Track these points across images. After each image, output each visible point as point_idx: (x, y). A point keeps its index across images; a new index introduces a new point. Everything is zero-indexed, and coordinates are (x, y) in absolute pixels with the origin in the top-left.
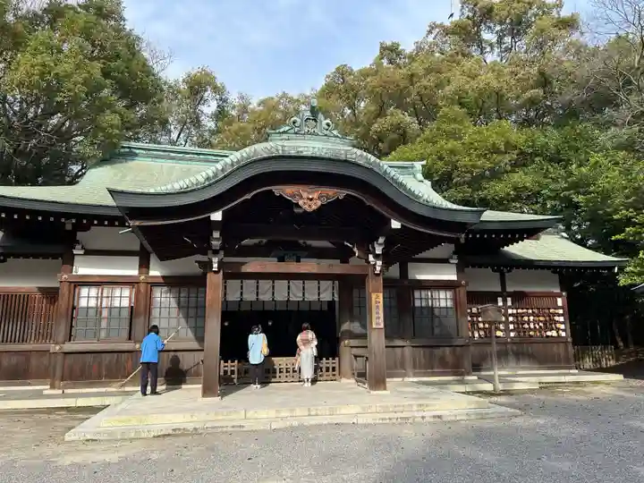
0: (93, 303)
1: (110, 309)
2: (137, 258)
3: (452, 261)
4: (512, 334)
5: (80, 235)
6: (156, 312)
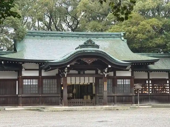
0: (27, 84)
1: (33, 85)
2: (38, 71)
3: (130, 70)
4: (150, 92)
5: (23, 65)
6: (44, 86)
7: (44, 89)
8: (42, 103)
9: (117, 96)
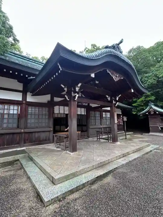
1: (9, 114)
2: (22, 93)
6: (29, 117)
7: (29, 121)
8: (25, 143)
9: (104, 128)
